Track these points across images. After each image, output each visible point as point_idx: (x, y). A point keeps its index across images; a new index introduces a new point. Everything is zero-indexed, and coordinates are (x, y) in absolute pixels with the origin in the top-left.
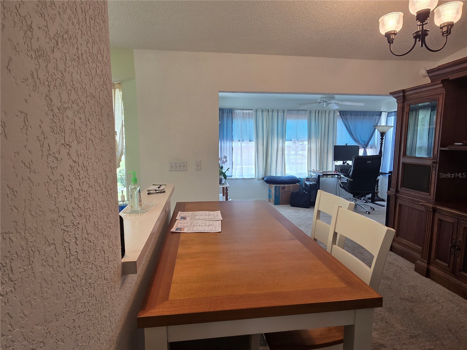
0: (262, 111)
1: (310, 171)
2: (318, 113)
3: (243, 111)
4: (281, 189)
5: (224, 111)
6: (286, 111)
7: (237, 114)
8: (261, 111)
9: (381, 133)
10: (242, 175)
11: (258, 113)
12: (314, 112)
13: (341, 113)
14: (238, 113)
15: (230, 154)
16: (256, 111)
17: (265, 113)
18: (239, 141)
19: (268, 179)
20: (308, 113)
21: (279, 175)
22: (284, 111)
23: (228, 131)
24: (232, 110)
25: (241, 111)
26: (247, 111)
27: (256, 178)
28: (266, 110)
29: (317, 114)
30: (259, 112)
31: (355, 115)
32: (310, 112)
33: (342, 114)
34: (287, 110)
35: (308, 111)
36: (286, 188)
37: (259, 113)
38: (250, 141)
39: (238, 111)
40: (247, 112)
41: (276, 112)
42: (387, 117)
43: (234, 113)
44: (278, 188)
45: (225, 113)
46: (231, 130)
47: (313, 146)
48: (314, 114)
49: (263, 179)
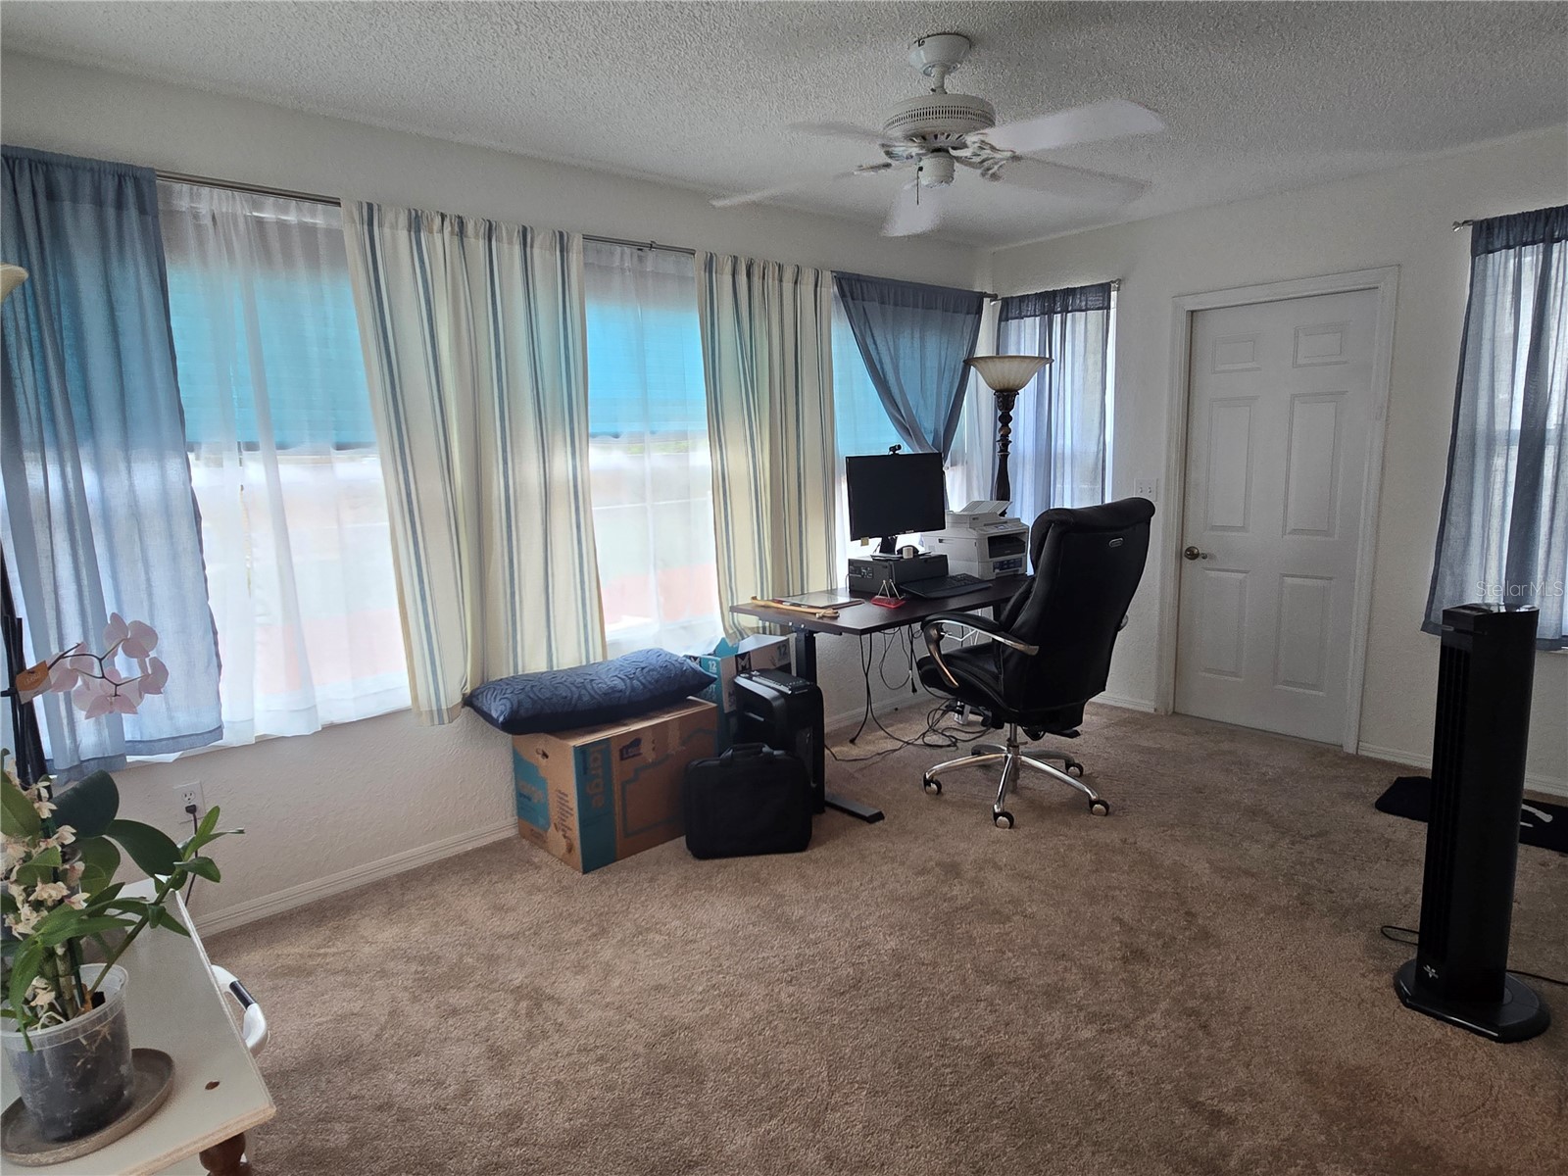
0: (416, 223)
1: (734, 609)
2: (749, 275)
3: (257, 206)
4: (616, 755)
5: (62, 179)
6: (576, 244)
7: (199, 228)
8: (403, 220)
9: (997, 391)
10: (312, 709)
11: (387, 230)
12: (728, 269)
13: (843, 282)
14: (207, 221)
15: (175, 558)
16: (370, 215)
17: (437, 237)
18: (251, 447)
19: (520, 703)
20: (694, 268)
21: (568, 658)
22: (562, 243)
23: (134, 364)
24: (151, 182)
25: (238, 206)
26: (286, 211)
27: (424, 708)
28: (443, 217)
29: (742, 278)
30: (394, 227)
31: (896, 305)
32: (709, 265)
33: (846, 289)
34: (586, 238)
35: (700, 257)
36: (647, 752)
37: (394, 239)
38: (340, 447)
39: (209, 202)
40: (291, 218)
41: (510, 242)
42: (1000, 320)
43: (173, 214)
44: (595, 760)
45: (75, 200)
46: (158, 353)
47: (738, 461)
48: (727, 279)
49: (469, 701)
